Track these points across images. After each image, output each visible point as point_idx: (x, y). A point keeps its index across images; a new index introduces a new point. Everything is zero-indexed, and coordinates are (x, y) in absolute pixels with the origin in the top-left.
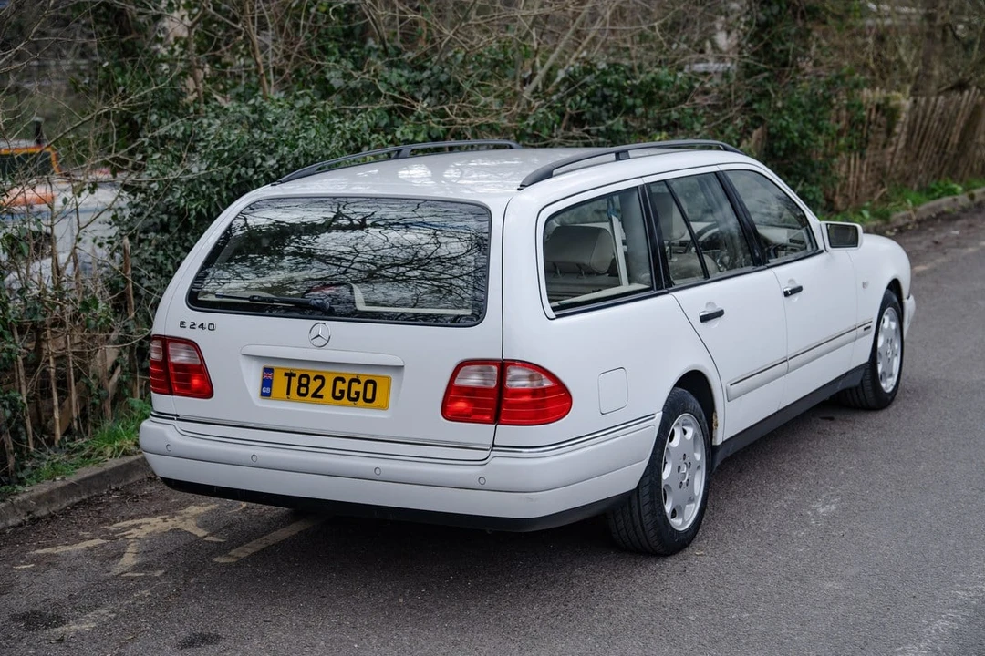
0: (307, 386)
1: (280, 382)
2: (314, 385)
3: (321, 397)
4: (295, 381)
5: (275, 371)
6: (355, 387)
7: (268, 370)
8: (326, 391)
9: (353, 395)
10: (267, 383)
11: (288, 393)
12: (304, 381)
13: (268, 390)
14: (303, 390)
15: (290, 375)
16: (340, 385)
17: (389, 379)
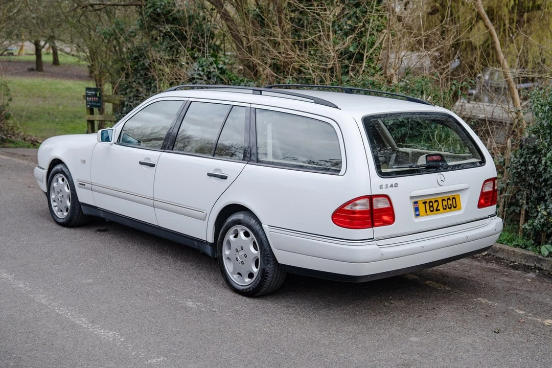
0: (432, 206)
1: (421, 207)
2: (435, 205)
3: (439, 210)
4: (427, 205)
5: (419, 202)
6: (450, 202)
7: (416, 203)
8: (440, 207)
9: (450, 206)
10: (417, 209)
11: (426, 212)
12: (431, 204)
13: (418, 213)
14: (432, 209)
15: (425, 203)
16: (445, 203)
17: (459, 195)
